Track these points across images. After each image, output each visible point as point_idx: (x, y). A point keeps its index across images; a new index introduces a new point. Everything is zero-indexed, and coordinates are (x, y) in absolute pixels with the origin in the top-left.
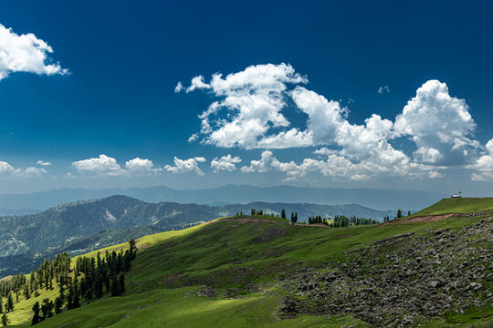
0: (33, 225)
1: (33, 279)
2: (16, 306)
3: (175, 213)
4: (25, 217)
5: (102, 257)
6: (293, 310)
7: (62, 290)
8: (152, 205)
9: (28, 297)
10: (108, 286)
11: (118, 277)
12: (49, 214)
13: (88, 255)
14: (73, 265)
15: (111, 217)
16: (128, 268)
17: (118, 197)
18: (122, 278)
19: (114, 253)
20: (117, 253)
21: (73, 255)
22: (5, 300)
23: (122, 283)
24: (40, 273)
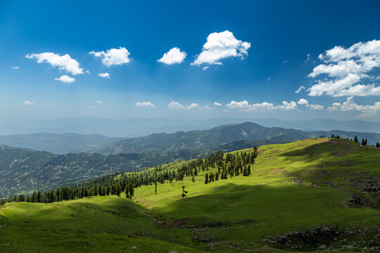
0: (207, 135)
1: (206, 161)
2: (199, 173)
3: (281, 134)
4: (204, 131)
5: (239, 154)
6: (360, 203)
7: (219, 169)
8: (268, 128)
9: (204, 170)
10: (242, 170)
11: (247, 166)
12: (215, 130)
13: (232, 153)
14: (225, 157)
15: (245, 134)
16: (253, 162)
17: (249, 123)
18: (249, 167)
19: (245, 153)
20: (247, 153)
21: (225, 152)
22: (194, 170)
23: (249, 170)
24: (209, 159)
